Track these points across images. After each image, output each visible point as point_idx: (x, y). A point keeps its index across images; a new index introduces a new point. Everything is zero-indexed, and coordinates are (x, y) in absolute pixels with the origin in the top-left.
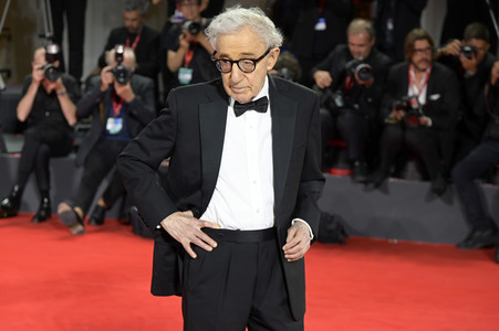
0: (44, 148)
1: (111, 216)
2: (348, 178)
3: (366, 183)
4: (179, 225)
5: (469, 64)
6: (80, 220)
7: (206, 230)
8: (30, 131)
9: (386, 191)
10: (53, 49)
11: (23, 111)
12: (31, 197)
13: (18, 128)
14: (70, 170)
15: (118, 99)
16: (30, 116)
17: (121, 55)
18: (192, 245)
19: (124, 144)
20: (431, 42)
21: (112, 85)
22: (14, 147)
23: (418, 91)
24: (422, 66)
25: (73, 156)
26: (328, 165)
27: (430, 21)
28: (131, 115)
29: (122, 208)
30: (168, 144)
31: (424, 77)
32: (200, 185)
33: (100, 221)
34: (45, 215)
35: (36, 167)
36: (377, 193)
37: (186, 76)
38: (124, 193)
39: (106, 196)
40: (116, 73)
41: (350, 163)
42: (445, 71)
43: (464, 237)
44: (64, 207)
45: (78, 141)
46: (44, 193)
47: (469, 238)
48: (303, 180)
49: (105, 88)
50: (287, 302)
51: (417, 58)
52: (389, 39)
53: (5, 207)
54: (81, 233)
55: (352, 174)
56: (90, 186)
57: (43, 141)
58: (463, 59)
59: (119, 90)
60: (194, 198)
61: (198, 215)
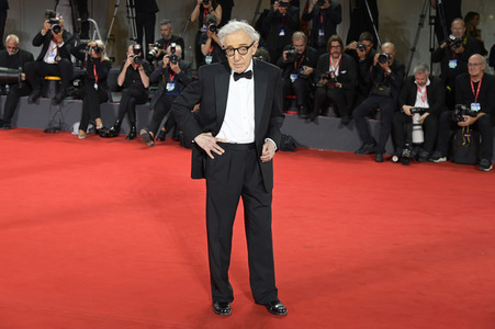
0: (133, 99)
1: (169, 136)
2: (297, 116)
3: (306, 118)
4: (204, 141)
5: (362, 54)
6: (152, 139)
7: (218, 143)
8: (125, 90)
9: (317, 123)
10: (138, 47)
11: (121, 80)
12: (125, 126)
13: (118, 89)
14: (147, 112)
15: (172, 72)
16: (124, 83)
17: (174, 48)
18: (212, 152)
19: (175, 97)
20: (341, 42)
21: (168, 64)
22: (116, 99)
23: (334, 69)
24: (335, 55)
25: (148, 104)
26: (286, 109)
27: (342, 30)
28: (179, 81)
29: (174, 132)
30: (198, 97)
31: (338, 61)
32: (215, 119)
33: (163, 139)
34: (133, 136)
35: (128, 110)
36: (312, 124)
37: (209, 60)
38: (176, 124)
39: (166, 126)
40: (171, 58)
41: (298, 107)
42: (349, 58)
43: (358, 147)
44: (143, 131)
45: (150, 96)
46: (132, 124)
47: (362, 148)
48: (272, 116)
49: (165, 66)
50: (262, 182)
51: (333, 50)
52: (320, 40)
53: (111, 131)
54: (152, 145)
55: (299, 114)
56: (157, 120)
57: (132, 96)
58: (358, 51)
59: (173, 67)
60: (213, 126)
61: (214, 135)
